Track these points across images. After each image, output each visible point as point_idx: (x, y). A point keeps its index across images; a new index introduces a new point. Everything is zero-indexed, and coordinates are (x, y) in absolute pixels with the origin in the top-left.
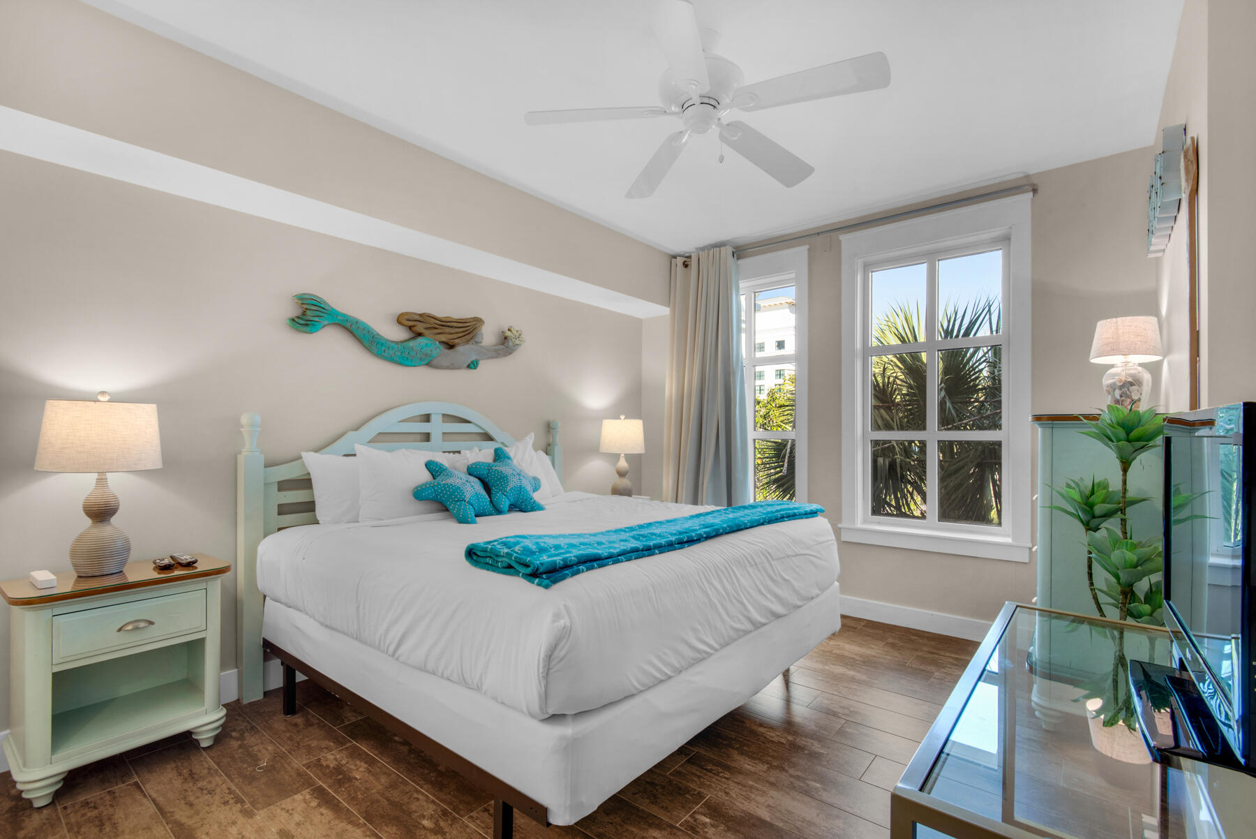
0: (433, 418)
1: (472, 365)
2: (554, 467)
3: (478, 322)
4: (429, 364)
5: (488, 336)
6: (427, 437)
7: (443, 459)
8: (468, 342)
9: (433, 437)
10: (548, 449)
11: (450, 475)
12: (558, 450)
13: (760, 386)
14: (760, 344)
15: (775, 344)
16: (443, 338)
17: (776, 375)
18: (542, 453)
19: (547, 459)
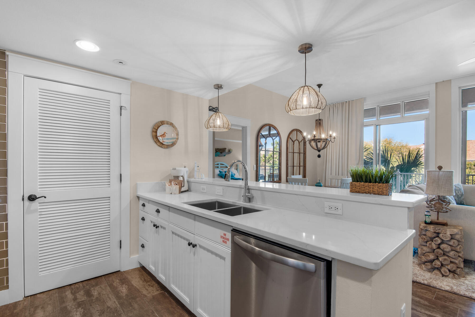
0: (219, 164)
1: (225, 156)
2: (238, 172)
3: (225, 149)
4: (219, 156)
5: (227, 151)
6: (218, 167)
7: (221, 170)
8: (224, 152)
9: (219, 167)
10: (237, 169)
11: (222, 173)
12: (238, 169)
16: (220, 152)
18: (236, 170)
19: (237, 171)
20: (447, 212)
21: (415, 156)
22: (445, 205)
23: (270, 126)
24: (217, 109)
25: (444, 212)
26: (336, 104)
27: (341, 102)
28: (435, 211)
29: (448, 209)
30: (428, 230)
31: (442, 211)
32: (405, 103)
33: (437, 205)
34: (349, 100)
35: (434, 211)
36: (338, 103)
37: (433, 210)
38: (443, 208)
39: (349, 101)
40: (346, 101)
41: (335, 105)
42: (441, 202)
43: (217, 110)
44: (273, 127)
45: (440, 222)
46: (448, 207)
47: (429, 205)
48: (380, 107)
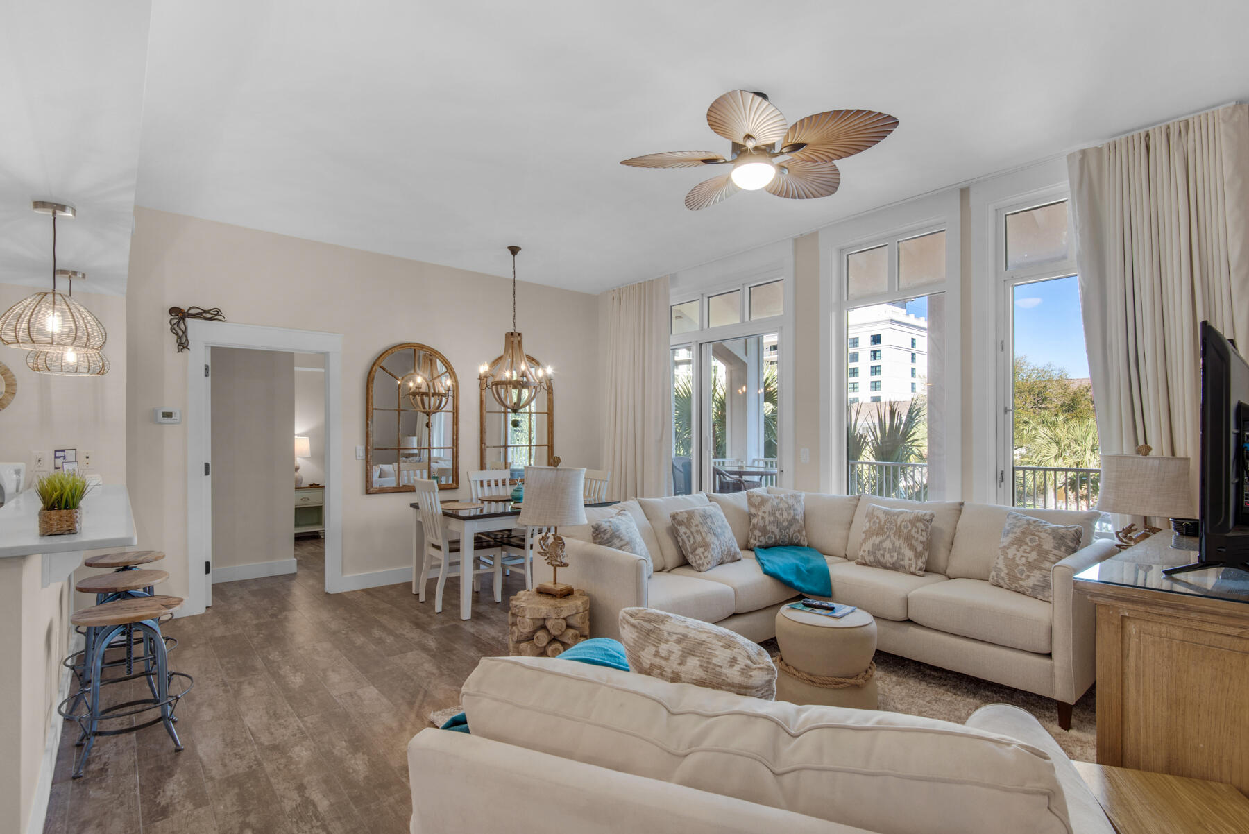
13: (854, 384)
14: (854, 339)
15: (869, 339)
17: (872, 372)
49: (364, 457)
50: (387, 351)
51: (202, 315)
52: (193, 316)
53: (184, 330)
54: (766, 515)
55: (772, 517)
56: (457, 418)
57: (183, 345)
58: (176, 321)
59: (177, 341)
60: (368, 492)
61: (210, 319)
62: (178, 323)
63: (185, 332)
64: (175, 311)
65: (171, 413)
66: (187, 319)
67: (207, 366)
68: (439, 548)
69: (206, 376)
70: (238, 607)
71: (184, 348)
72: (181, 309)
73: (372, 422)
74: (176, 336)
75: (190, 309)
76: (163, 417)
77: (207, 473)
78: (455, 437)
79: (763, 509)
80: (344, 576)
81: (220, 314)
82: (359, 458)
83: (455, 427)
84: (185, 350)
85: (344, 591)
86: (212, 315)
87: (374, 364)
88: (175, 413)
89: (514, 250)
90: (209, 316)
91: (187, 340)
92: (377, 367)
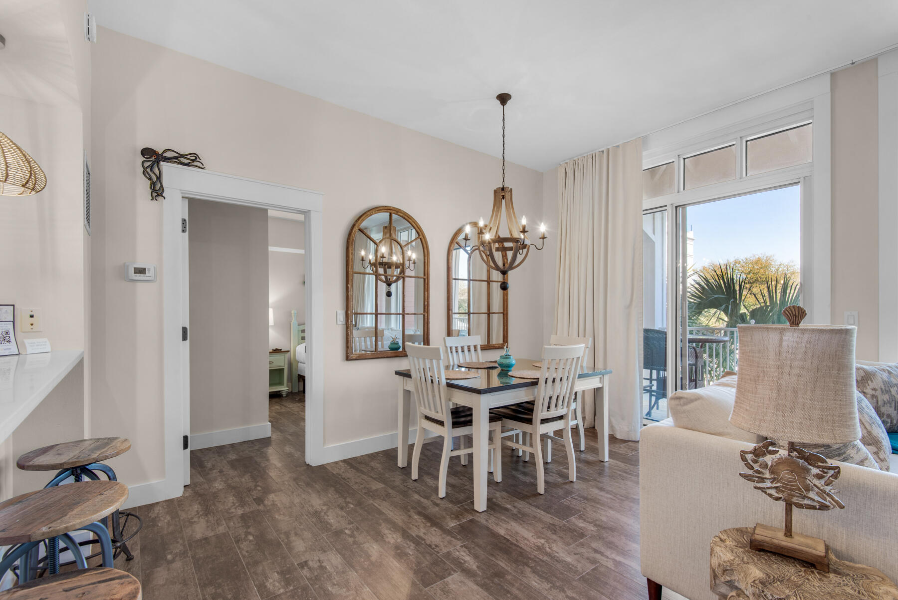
20: (823, 507)
21: (798, 287)
22: (819, 477)
23: (391, 211)
24: (194, 158)
25: (814, 508)
26: (579, 160)
27: (591, 153)
28: (777, 499)
29: (828, 495)
30: (736, 584)
31: (806, 502)
32: (747, 141)
33: (785, 474)
34: (608, 147)
35: (770, 495)
36: (584, 157)
37: (769, 491)
38: (808, 489)
39: (608, 149)
40: (601, 150)
41: (577, 163)
42: (801, 461)
43: (193, 161)
44: (401, 215)
45: (795, 551)
46: (828, 489)
47: (752, 468)
48: (684, 159)
49: (344, 323)
50: (365, 213)
51: (178, 159)
52: (168, 160)
53: (158, 175)
54: (878, 393)
55: (887, 396)
56: (428, 284)
57: (157, 191)
58: (149, 164)
59: (151, 188)
60: (348, 358)
61: (188, 165)
62: (152, 167)
63: (159, 178)
64: (147, 152)
65: (145, 269)
66: (162, 163)
67: (185, 220)
68: (441, 423)
69: (183, 231)
70: (218, 485)
71: (158, 195)
72: (155, 151)
73: (352, 286)
74: (149, 182)
75: (165, 151)
76: (135, 273)
77: (185, 338)
78: (426, 303)
79: (872, 385)
80: (327, 446)
81: (198, 160)
82: (339, 323)
83: (426, 293)
84: (160, 198)
85: (325, 463)
86: (191, 161)
87: (354, 226)
88: (149, 270)
89: (504, 99)
90: (187, 161)
91: (162, 186)
92: (356, 229)
